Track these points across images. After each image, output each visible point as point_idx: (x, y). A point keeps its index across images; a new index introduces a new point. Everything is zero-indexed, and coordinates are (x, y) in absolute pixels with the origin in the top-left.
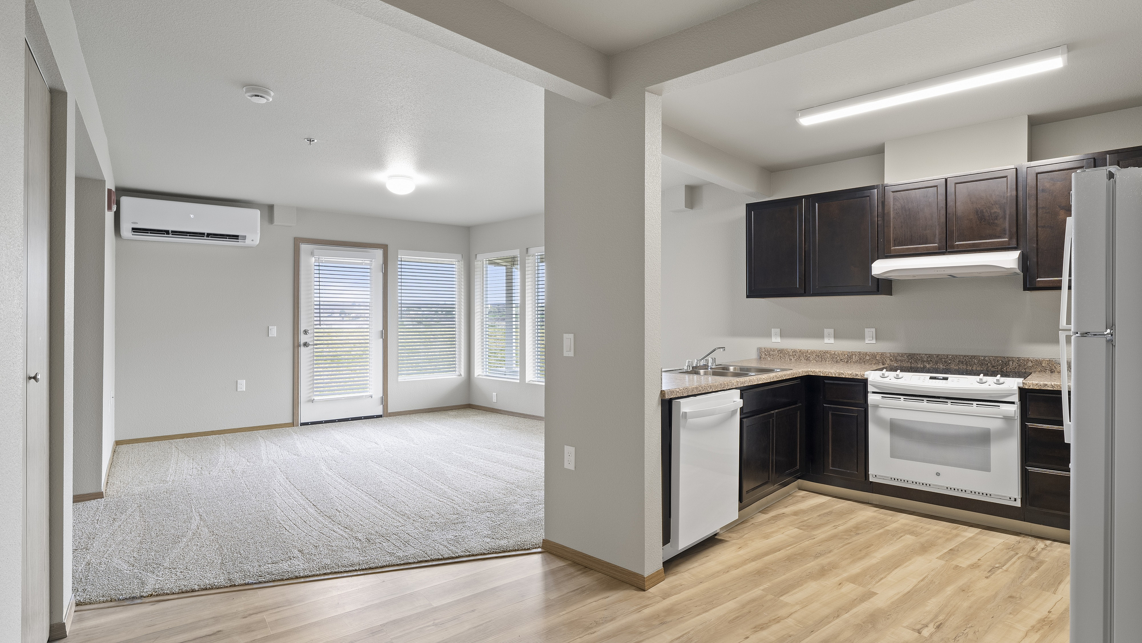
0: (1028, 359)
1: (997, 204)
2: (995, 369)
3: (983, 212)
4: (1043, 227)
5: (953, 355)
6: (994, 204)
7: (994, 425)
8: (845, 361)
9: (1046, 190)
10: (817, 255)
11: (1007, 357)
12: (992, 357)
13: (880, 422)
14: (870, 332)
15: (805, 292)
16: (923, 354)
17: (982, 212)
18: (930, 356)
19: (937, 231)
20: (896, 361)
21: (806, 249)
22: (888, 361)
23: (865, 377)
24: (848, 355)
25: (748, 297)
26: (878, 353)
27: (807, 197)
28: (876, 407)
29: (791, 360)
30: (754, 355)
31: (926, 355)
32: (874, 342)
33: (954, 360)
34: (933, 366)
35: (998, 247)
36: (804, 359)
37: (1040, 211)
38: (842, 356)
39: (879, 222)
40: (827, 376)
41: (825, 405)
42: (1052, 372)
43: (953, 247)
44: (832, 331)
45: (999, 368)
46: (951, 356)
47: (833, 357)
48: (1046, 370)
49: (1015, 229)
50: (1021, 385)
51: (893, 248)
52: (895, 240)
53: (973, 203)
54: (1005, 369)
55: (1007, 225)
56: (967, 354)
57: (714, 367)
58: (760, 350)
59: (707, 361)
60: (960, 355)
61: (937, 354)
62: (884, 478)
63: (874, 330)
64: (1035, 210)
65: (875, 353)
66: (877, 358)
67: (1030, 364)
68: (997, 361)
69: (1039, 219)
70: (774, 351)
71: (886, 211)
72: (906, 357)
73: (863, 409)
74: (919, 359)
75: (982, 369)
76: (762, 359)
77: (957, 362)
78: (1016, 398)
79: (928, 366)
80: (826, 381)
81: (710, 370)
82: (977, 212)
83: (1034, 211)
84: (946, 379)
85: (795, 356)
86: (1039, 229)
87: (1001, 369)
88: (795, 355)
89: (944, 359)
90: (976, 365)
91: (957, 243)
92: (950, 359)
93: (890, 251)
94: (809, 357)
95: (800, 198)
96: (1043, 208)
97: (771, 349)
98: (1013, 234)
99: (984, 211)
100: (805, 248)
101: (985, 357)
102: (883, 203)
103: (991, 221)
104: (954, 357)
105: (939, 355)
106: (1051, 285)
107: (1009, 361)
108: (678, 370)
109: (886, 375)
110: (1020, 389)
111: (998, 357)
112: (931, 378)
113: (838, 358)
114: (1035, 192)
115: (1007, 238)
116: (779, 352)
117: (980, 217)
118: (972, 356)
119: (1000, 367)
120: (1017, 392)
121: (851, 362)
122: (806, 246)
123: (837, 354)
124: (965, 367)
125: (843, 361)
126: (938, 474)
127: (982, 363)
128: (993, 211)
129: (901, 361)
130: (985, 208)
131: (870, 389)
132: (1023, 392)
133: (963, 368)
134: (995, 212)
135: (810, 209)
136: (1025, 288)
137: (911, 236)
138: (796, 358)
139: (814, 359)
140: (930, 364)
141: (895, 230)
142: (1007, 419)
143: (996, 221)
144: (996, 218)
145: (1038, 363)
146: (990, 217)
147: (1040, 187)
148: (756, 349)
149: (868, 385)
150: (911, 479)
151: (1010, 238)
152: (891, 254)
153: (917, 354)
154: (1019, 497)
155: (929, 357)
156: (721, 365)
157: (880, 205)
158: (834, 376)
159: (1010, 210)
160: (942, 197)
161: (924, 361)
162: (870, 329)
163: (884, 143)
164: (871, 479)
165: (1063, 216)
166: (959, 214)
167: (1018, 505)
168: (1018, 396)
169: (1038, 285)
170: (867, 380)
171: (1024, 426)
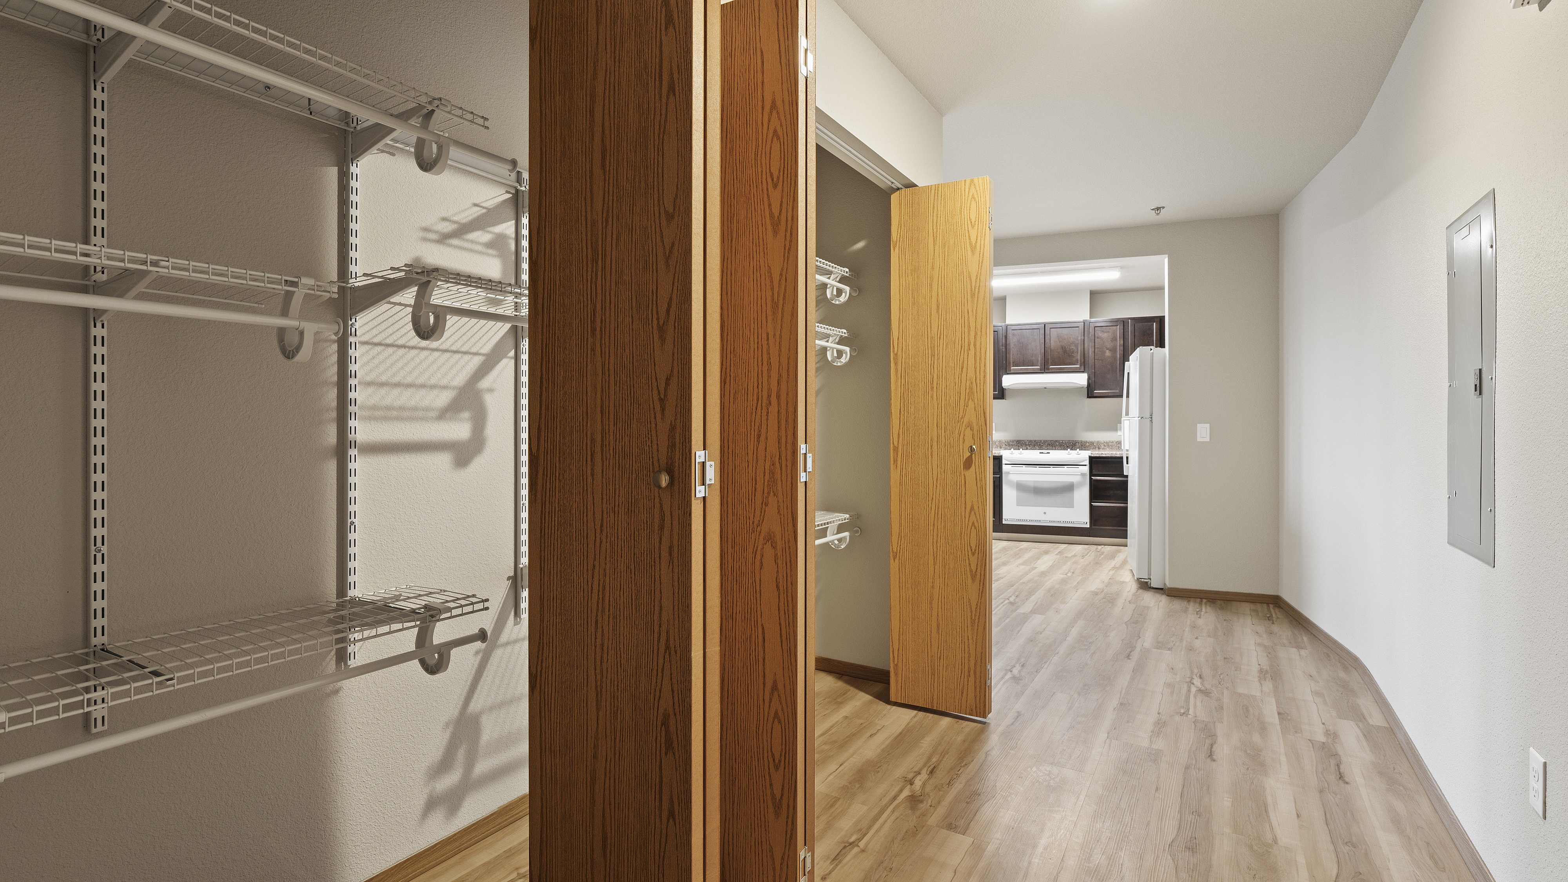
0: (1086, 441)
3: (1066, 348)
4: (1097, 360)
5: (1043, 440)
6: (1072, 344)
7: (1075, 479)
9: (1099, 337)
11: (1075, 440)
12: (1066, 440)
13: (1010, 483)
16: (1026, 440)
18: (1031, 441)
19: (1040, 358)
20: (1013, 443)
22: (1010, 444)
23: (1001, 454)
26: (1005, 439)
28: (1008, 473)
31: (1028, 440)
35: (1074, 371)
37: (1096, 350)
39: (1003, 350)
42: (1099, 449)
43: (1048, 369)
48: (1096, 447)
49: (1084, 360)
50: (1090, 455)
51: (1014, 367)
52: (1014, 362)
53: (1060, 342)
55: (1079, 357)
56: (1050, 439)
61: (1034, 440)
62: (1012, 520)
64: (1093, 349)
66: (1005, 442)
67: (1088, 444)
68: (1069, 443)
69: (1095, 355)
71: (1008, 343)
73: (999, 475)
74: (1024, 443)
77: (1047, 445)
78: (1087, 463)
82: (1063, 347)
84: (1049, 453)
86: (1094, 360)
89: (1039, 441)
90: (1058, 446)
91: (1050, 366)
93: (1014, 370)
96: (1098, 348)
98: (1083, 363)
101: (1062, 441)
102: (1006, 337)
103: (1070, 353)
104: (1045, 442)
106: (1102, 395)
107: (1077, 443)
110: (1090, 457)
111: (1070, 440)
112: (1040, 453)
114: (1093, 338)
115: (1079, 365)
117: (1064, 351)
118: (1053, 440)
119: (1072, 447)
120: (1088, 459)
126: (1045, 513)
127: (1061, 445)
128: (1070, 348)
130: (1066, 346)
131: (1004, 462)
132: (1091, 459)
134: (1072, 348)
136: (1089, 397)
137: (1023, 360)
140: (1030, 446)
141: (1014, 355)
142: (1083, 475)
143: (1072, 354)
144: (1072, 352)
145: (1092, 443)
146: (1069, 351)
147: (1096, 336)
149: (1003, 459)
150: (1028, 519)
151: (1081, 365)
152: (1014, 372)
153: (1022, 440)
154: (1088, 521)
157: (1004, 338)
159: (1080, 348)
160: (1042, 336)
161: (1027, 445)
163: (1006, 295)
164: (1004, 522)
165: (1108, 353)
166: (1052, 347)
167: (1088, 526)
168: (1088, 461)
169: (1095, 395)
170: (1002, 456)
171: (1091, 479)
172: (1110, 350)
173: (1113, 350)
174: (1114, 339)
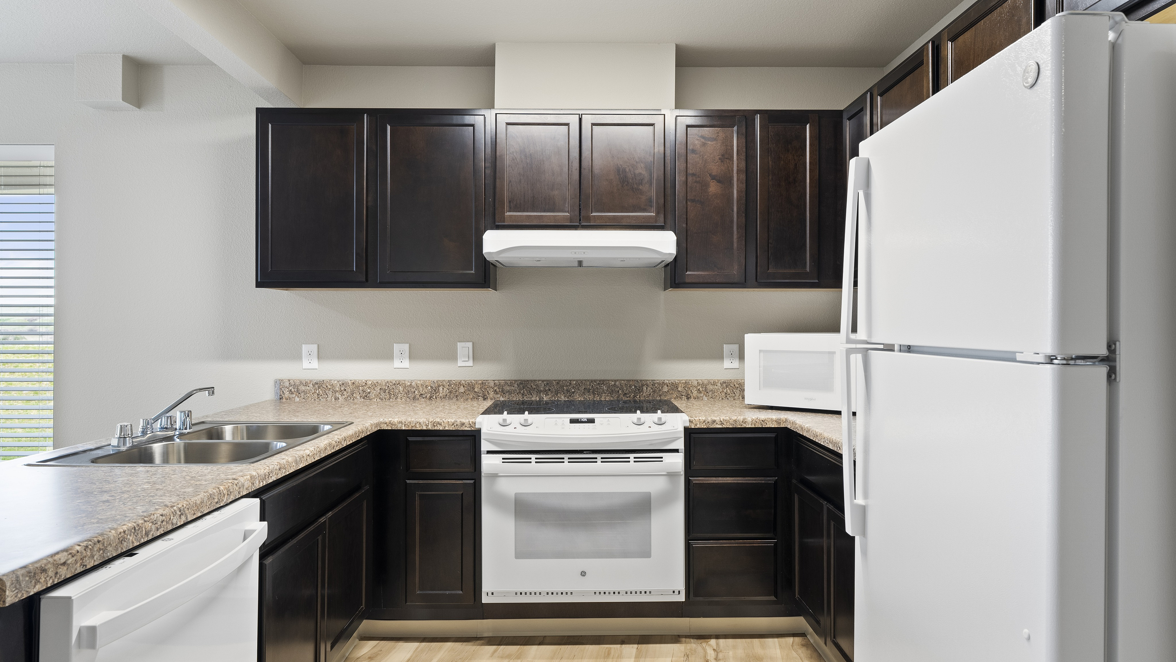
0: (663, 382)
1: (642, 162)
2: (627, 397)
3: (626, 172)
4: (693, 201)
5: (577, 381)
6: (639, 162)
7: (656, 486)
8: (428, 396)
9: (696, 151)
10: (389, 216)
11: (641, 381)
12: (624, 380)
13: (500, 502)
14: (464, 348)
15: (367, 280)
16: (539, 381)
17: (624, 171)
19: (570, 194)
20: (503, 392)
21: (370, 204)
22: (492, 394)
23: (477, 426)
24: (431, 387)
25: (259, 285)
26: (476, 381)
27: (371, 112)
28: (494, 476)
29: (336, 399)
30: (269, 394)
31: (543, 381)
32: (470, 363)
33: (578, 388)
34: (552, 397)
35: (643, 224)
36: (361, 397)
37: (690, 179)
38: (423, 389)
39: (486, 171)
40: (413, 428)
41: (408, 481)
42: (688, 398)
43: (588, 219)
44: (406, 347)
45: (632, 396)
46: (574, 382)
47: (408, 391)
48: (683, 396)
49: (662, 201)
50: (687, 424)
51: (508, 214)
52: (510, 202)
53: (613, 157)
54: (638, 397)
55: (653, 194)
56: (594, 378)
57: (188, 430)
58: (279, 384)
59: (173, 421)
60: (585, 380)
61: (557, 379)
62: (505, 594)
63: (470, 345)
64: (685, 176)
65: (473, 381)
66: (476, 390)
68: (630, 386)
69: (688, 189)
70: (306, 384)
71: (497, 154)
72: (516, 386)
73: (472, 481)
74: (534, 388)
75: (612, 399)
76: (284, 400)
77: (583, 391)
78: (680, 445)
79: (545, 399)
80: (410, 439)
81: (178, 440)
82: (618, 171)
83: (684, 179)
84: (592, 421)
85: (345, 393)
86: (689, 203)
87: (634, 397)
88: (345, 390)
89: (566, 386)
90: (605, 393)
91: (594, 214)
92: (574, 387)
93: (503, 219)
94: (369, 393)
95: (359, 112)
96: (693, 175)
97: (301, 382)
98: (660, 207)
99: (627, 170)
100: (367, 202)
101: (615, 381)
102: (495, 140)
103: (635, 185)
104: (580, 383)
105: (560, 381)
106: (701, 281)
107: (643, 385)
108: (91, 450)
109: (508, 422)
110: (687, 431)
111: (630, 380)
112: (572, 421)
113: (416, 392)
114: (685, 152)
115: (653, 212)
116: (317, 386)
117: (622, 178)
118: (600, 381)
119: (633, 394)
120: (682, 435)
121: (436, 398)
122: (369, 199)
123: (415, 386)
124: (591, 397)
125: (424, 396)
126: (583, 574)
127: (612, 391)
128: (637, 172)
129: (510, 393)
130: (628, 166)
131: (485, 446)
132: (689, 433)
133: (589, 398)
134: (640, 173)
135: (377, 134)
136: (673, 285)
137: (534, 197)
138: (346, 396)
139: (377, 396)
140: (548, 395)
141: (510, 184)
142: (671, 475)
143: (641, 187)
144: (641, 182)
146: (634, 180)
147: (690, 147)
148: (272, 383)
149: (482, 440)
150: (545, 587)
151: (658, 213)
152: (504, 222)
153: (532, 381)
154: (683, 588)
155: (547, 384)
156: (203, 422)
157: (489, 142)
158: (424, 428)
159: (657, 173)
160: (574, 142)
161: (541, 391)
162: (464, 343)
163: (494, 45)
164: (485, 600)
165: (714, 188)
166: (596, 170)
167: (682, 598)
168: (682, 441)
169: (688, 280)
170: (479, 431)
171: (688, 482)
172: (719, 181)
173: (725, 180)
174: (726, 156)
